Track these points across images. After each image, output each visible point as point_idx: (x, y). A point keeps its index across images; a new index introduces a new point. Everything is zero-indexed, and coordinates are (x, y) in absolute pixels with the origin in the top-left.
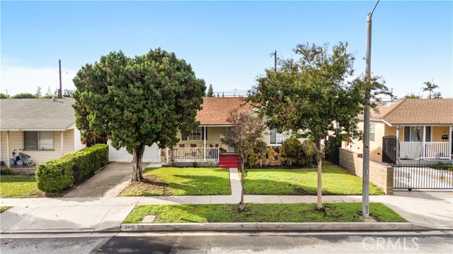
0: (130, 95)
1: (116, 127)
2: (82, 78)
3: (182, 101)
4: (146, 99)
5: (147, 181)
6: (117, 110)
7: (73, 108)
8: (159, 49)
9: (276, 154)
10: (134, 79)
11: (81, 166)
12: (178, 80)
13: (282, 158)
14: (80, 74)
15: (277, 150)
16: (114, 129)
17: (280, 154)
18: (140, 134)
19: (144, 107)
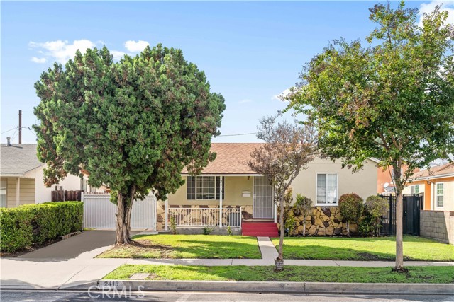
0: (118, 104)
1: (95, 151)
2: (47, 83)
3: (190, 120)
4: (139, 112)
5: (137, 244)
6: (96, 126)
7: (33, 130)
8: (160, 46)
9: (326, 218)
10: (122, 83)
11: (43, 222)
12: (185, 85)
13: (335, 225)
14: (45, 77)
15: (327, 212)
16: (93, 154)
17: (332, 218)
18: (128, 163)
19: (137, 122)
